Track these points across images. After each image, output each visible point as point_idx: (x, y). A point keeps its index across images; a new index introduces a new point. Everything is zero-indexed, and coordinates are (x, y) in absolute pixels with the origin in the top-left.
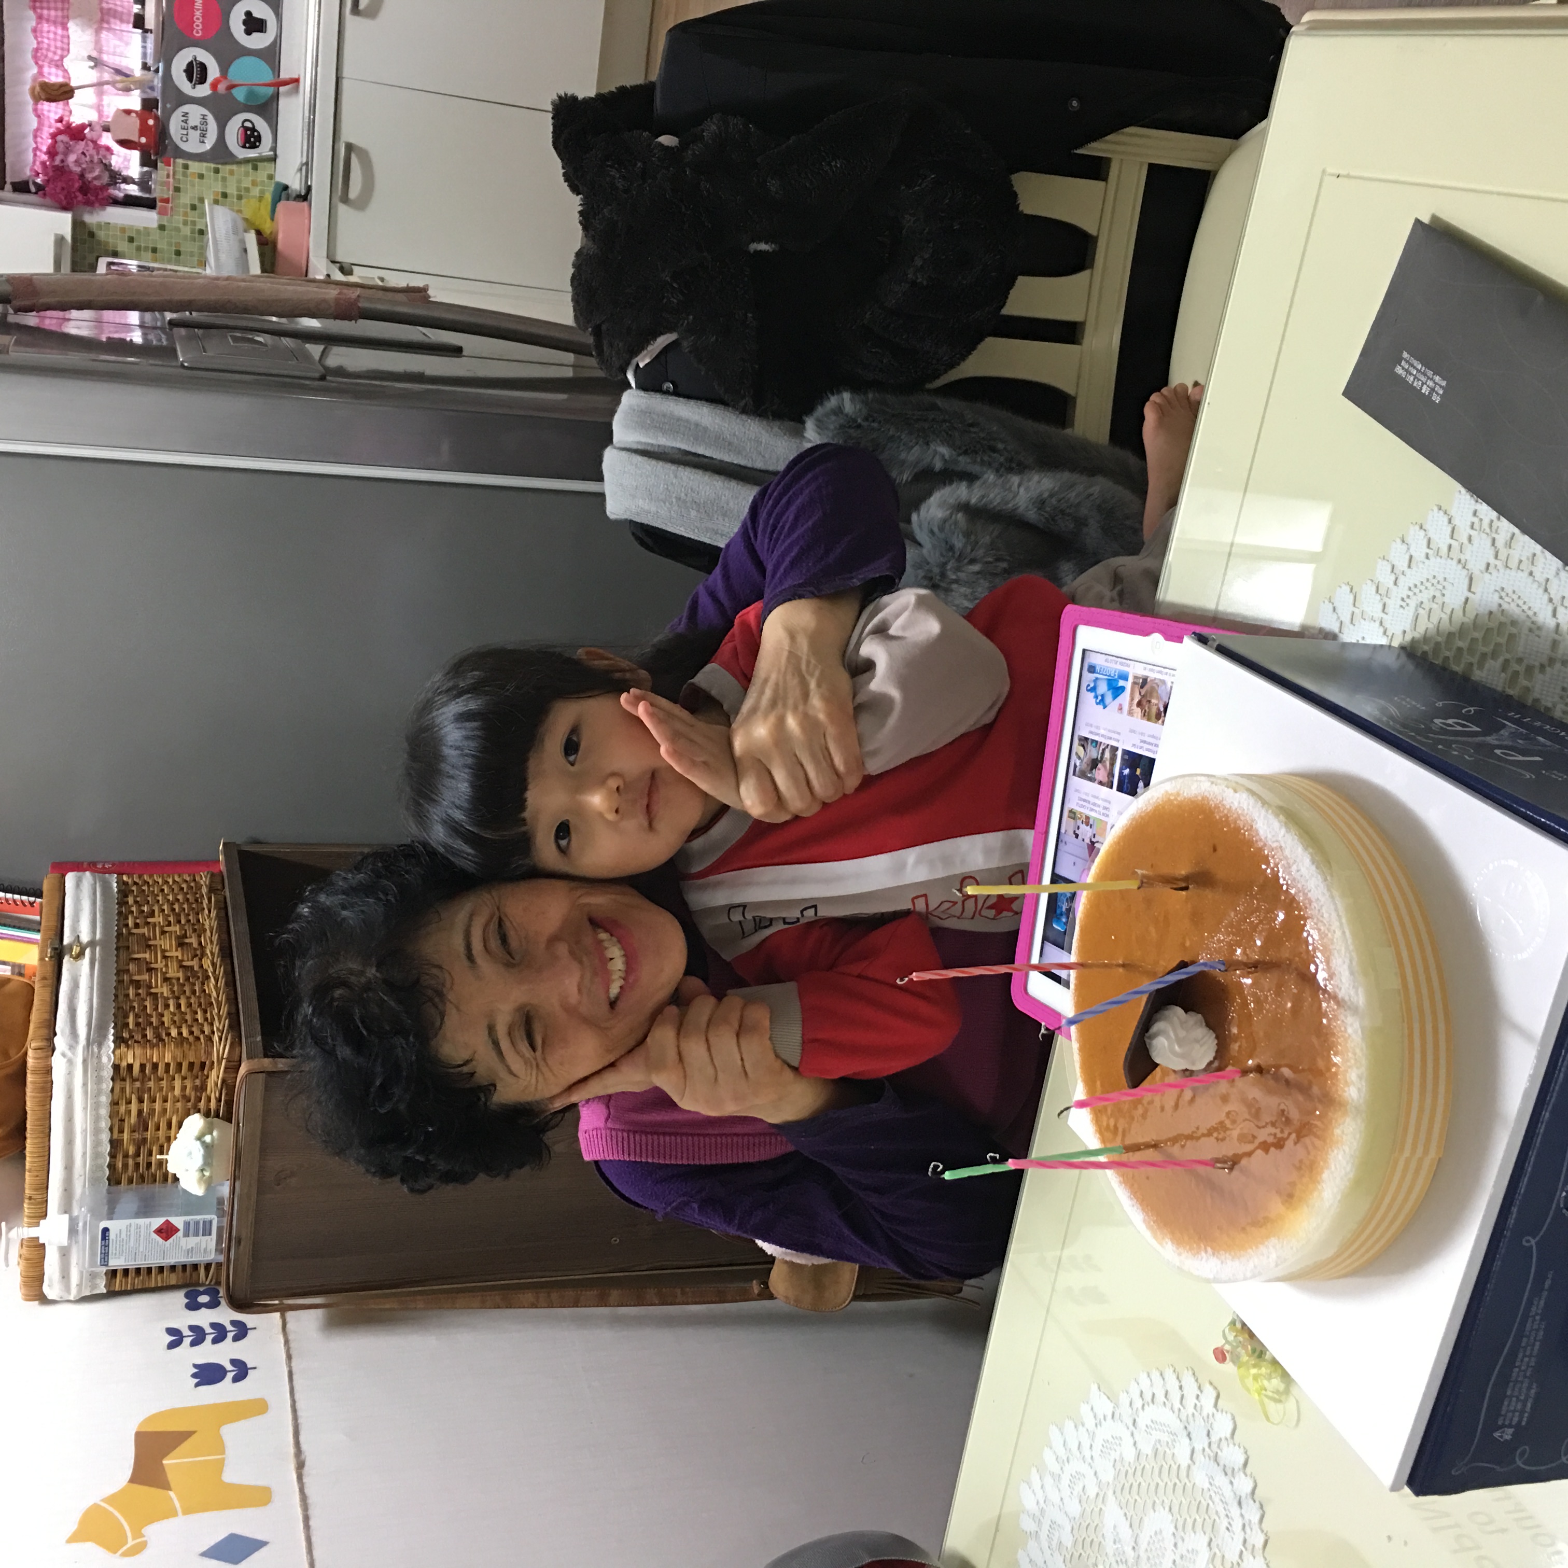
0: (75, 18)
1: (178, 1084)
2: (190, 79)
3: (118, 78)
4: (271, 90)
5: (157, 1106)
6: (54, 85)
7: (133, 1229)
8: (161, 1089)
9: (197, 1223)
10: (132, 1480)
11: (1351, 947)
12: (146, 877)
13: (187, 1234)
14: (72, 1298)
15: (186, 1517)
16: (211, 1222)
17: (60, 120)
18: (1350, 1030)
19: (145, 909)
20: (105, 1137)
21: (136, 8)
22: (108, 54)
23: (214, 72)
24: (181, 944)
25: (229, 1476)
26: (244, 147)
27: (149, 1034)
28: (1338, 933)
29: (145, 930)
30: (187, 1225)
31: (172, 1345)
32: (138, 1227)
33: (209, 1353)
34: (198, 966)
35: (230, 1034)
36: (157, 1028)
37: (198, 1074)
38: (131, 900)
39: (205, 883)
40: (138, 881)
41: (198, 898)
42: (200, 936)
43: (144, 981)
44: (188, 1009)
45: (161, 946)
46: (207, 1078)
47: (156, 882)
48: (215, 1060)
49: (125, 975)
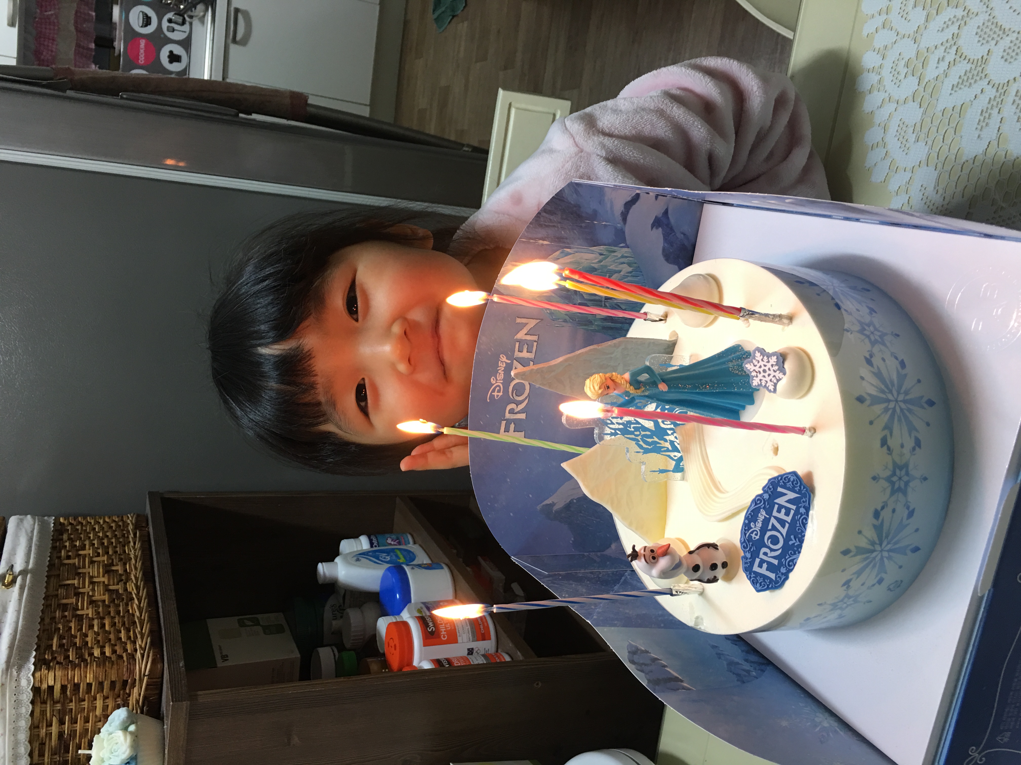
8: (82, 709)
12: (80, 519)
19: (78, 544)
24: (108, 571)
29: (75, 561)
34: (123, 589)
35: (151, 651)
36: (80, 648)
37: (120, 693)
38: (65, 537)
39: (131, 521)
40: (73, 522)
41: (125, 534)
42: (125, 564)
43: (71, 604)
44: (112, 629)
45: (89, 573)
46: (129, 696)
47: (88, 522)
48: (137, 678)
49: (53, 600)
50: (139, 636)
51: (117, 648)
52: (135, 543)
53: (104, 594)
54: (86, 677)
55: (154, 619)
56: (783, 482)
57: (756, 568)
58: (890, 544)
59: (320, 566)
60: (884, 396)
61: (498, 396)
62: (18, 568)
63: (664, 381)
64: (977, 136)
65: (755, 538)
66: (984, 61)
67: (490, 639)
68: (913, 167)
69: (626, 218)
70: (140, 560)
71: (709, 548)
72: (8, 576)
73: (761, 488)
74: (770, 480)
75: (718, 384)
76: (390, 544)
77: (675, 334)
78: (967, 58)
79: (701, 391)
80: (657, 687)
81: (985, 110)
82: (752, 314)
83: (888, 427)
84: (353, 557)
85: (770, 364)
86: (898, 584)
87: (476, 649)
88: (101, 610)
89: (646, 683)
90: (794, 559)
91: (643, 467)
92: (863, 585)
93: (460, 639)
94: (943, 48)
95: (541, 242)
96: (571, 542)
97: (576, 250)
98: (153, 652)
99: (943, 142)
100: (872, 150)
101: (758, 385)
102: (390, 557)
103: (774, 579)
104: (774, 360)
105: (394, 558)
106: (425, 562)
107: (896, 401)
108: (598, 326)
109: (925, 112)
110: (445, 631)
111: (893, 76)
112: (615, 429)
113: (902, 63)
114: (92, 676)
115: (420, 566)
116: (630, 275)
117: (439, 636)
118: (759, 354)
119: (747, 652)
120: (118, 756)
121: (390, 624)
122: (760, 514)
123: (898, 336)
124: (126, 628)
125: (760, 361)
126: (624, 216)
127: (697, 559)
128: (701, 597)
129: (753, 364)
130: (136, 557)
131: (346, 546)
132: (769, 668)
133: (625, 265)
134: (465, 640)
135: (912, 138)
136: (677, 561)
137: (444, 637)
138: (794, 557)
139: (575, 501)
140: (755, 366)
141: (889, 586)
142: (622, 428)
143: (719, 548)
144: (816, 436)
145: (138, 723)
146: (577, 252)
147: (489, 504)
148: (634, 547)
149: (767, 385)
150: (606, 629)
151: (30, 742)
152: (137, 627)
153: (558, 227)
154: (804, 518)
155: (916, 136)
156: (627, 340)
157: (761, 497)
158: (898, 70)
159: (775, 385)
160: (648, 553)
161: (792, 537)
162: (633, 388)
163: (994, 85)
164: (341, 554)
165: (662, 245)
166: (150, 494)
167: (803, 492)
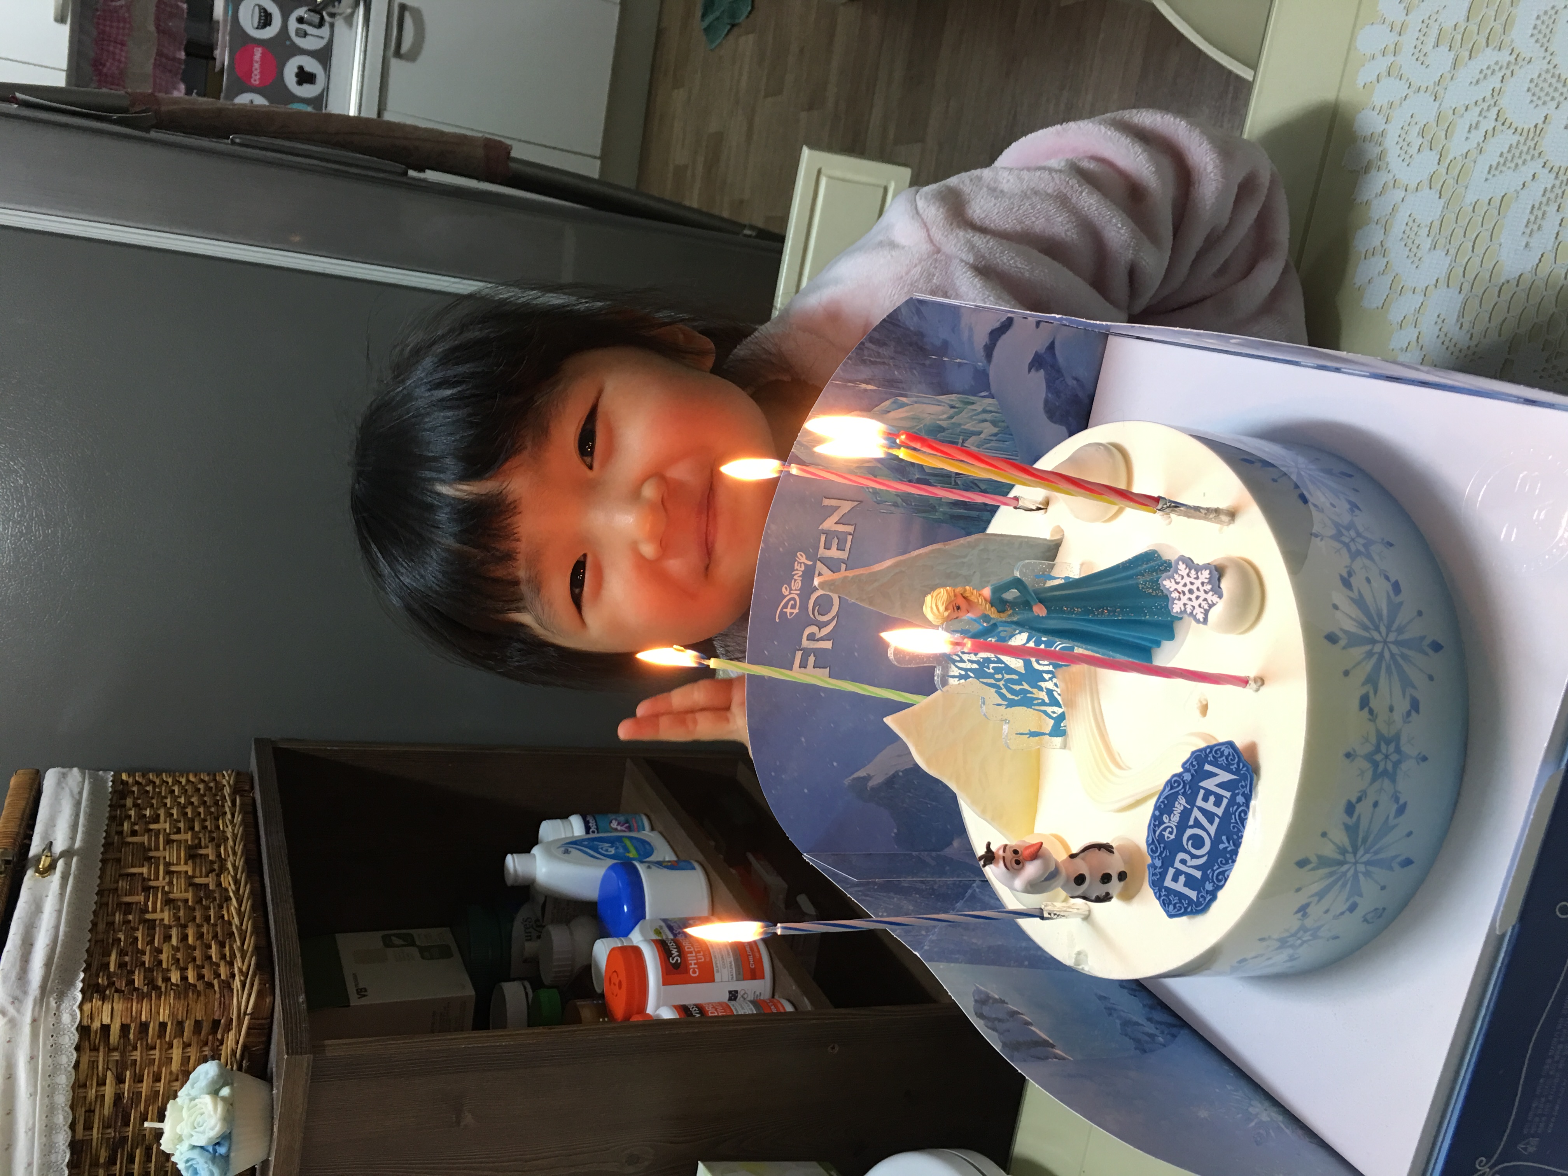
1: (176, 1052)
5: (144, 1085)
8: (150, 1062)
12: (151, 777)
19: (148, 813)
24: (193, 855)
27: (138, 980)
29: (145, 839)
34: (214, 882)
35: (257, 977)
36: (151, 970)
37: (208, 1039)
38: (129, 802)
39: (229, 783)
40: (140, 780)
41: (218, 801)
42: (219, 846)
43: (137, 903)
44: (198, 943)
45: (165, 858)
46: (222, 1044)
47: (164, 781)
48: (235, 1017)
49: (111, 896)
50: (238, 955)
51: (205, 971)
52: (233, 816)
53: (186, 891)
54: (159, 1013)
55: (262, 929)
56: (1213, 756)
57: (1168, 883)
58: (1368, 853)
59: (509, 858)
60: (1367, 635)
61: (791, 614)
62: (59, 846)
63: (1041, 601)
64: (1524, 244)
65: (1168, 838)
66: (1538, 132)
67: (763, 977)
68: (1427, 288)
69: (992, 354)
70: (241, 840)
71: (1099, 850)
72: (43, 858)
73: (1181, 764)
74: (1193, 753)
75: (1122, 608)
76: (616, 830)
77: (1059, 530)
78: (1514, 126)
79: (1096, 618)
80: (1016, 1053)
81: (1537, 206)
82: (1175, 506)
83: (1372, 680)
84: (558, 848)
85: (1200, 581)
86: (1379, 913)
87: (742, 992)
89: (1000, 1047)
90: (1226, 871)
91: (1006, 727)
92: (1327, 912)
93: (717, 977)
94: (1478, 110)
95: (863, 386)
96: (893, 835)
97: (915, 399)
98: (260, 980)
99: (1473, 251)
100: (1365, 258)
101: (1181, 611)
102: (615, 849)
103: (1195, 899)
104: (1205, 574)
105: (621, 850)
106: (667, 859)
107: (1385, 642)
108: (944, 513)
109: (1447, 206)
110: (695, 964)
111: (1401, 148)
112: (966, 670)
113: (1416, 130)
114: (167, 1012)
115: (660, 864)
116: (994, 438)
117: (686, 971)
118: (1184, 566)
119: (1152, 1007)
120: (203, 1132)
121: (613, 950)
122: (1177, 803)
123: (1391, 545)
124: (220, 942)
125: (1185, 576)
126: (989, 351)
127: (1082, 867)
128: (1085, 923)
129: (1175, 580)
130: (235, 836)
131: (549, 830)
132: (1184, 1033)
133: (987, 424)
134: (725, 978)
135: (1427, 243)
136: (1052, 868)
137: (694, 972)
138: (1226, 867)
139: (901, 774)
140: (1177, 583)
141: (1366, 914)
142: (976, 669)
143: (1114, 850)
144: (1263, 689)
145: (235, 1085)
146: (916, 402)
147: (773, 774)
148: (989, 844)
149: (1194, 613)
150: (942, 966)
151: (72, 1107)
152: (235, 941)
153: (889, 365)
154: (1242, 811)
155: (1433, 241)
156: (987, 537)
157: (1179, 777)
158: (1408, 140)
159: (1206, 613)
160: (1009, 854)
161: (1224, 838)
162: (996, 612)
163: (1552, 169)
164: (541, 842)
165: (1044, 396)
166: (257, 741)
167: (1242, 772)
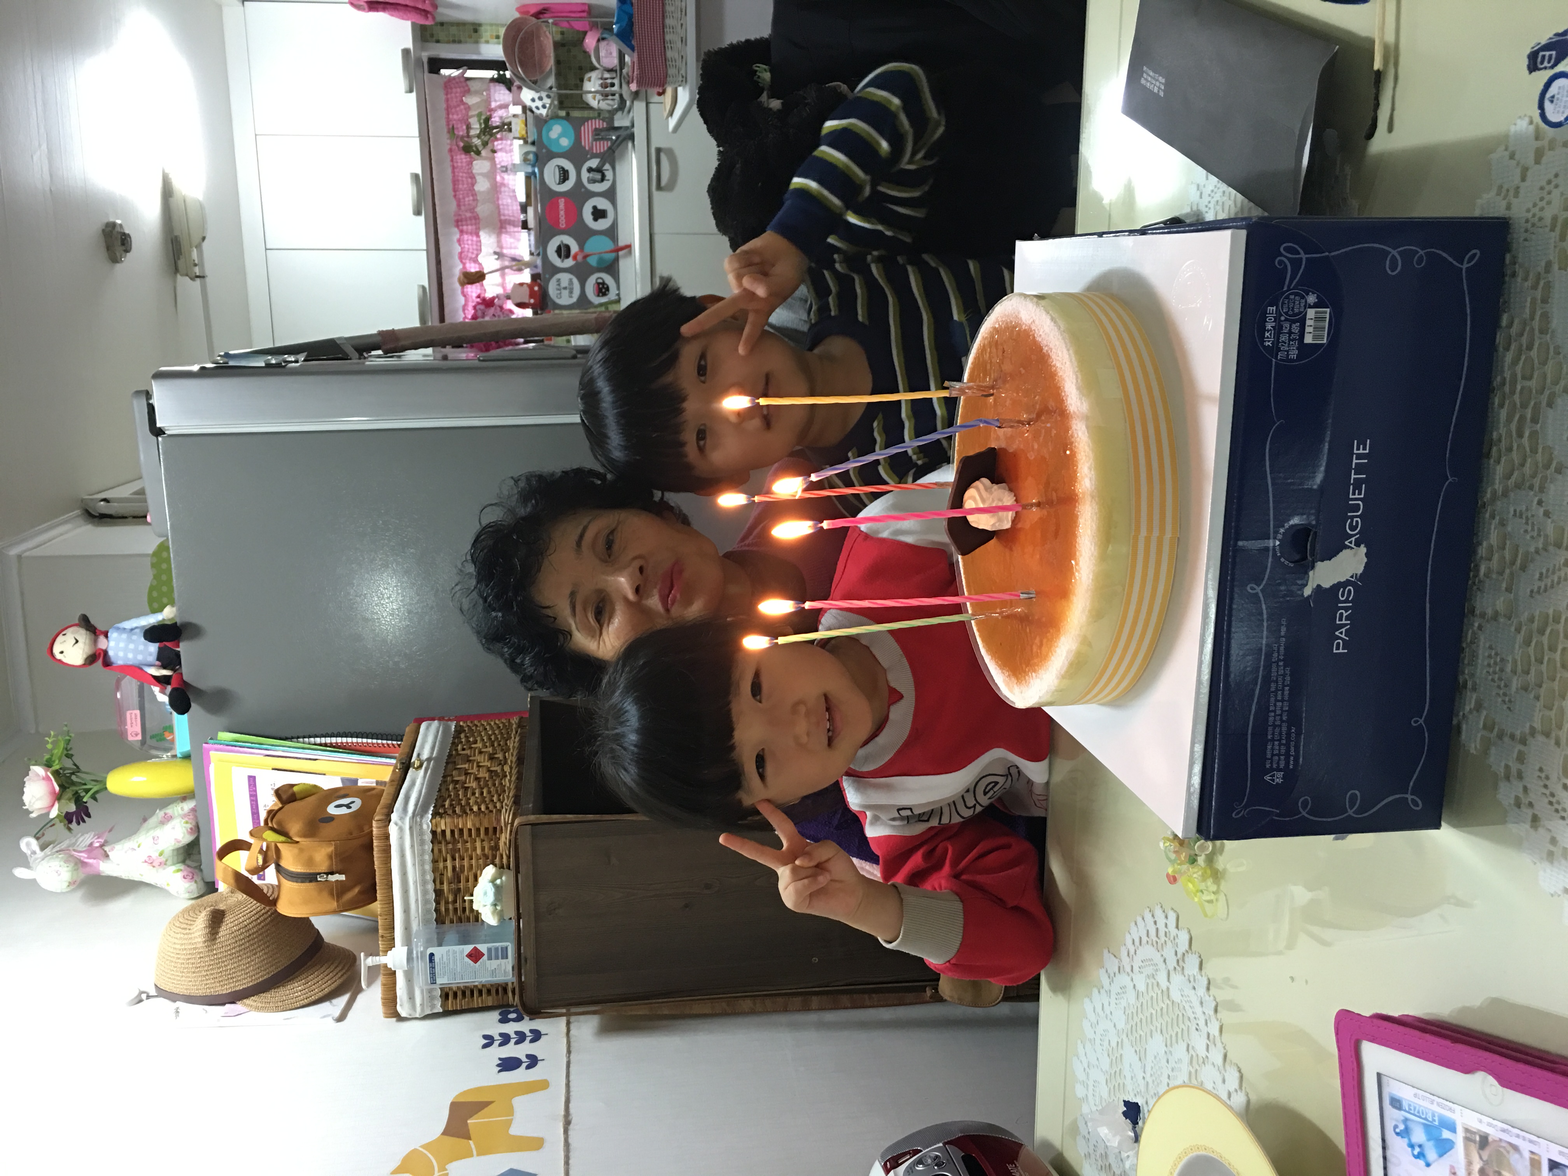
0: (484, 228)
1: (478, 844)
2: (560, 256)
3: (514, 263)
4: (613, 255)
5: (466, 863)
6: (472, 273)
7: (451, 953)
8: (467, 850)
9: (497, 949)
10: (446, 1133)
11: (1077, 369)
12: (476, 722)
13: (490, 958)
14: (417, 1016)
15: (483, 1158)
16: (507, 948)
17: (478, 297)
18: (1080, 434)
19: (471, 739)
20: (430, 887)
21: (522, 217)
22: (507, 248)
23: (574, 248)
24: (492, 758)
25: (514, 1130)
26: (598, 296)
27: (458, 810)
28: (1068, 363)
29: (468, 752)
30: (489, 950)
31: (485, 1046)
32: (455, 952)
33: (511, 1051)
34: (500, 770)
35: (513, 807)
36: (465, 806)
38: (462, 736)
39: (515, 723)
40: (470, 724)
41: (508, 731)
42: (505, 753)
43: (461, 780)
44: (488, 794)
45: (477, 760)
46: (499, 840)
47: (482, 724)
48: (503, 825)
49: (449, 777)
50: (506, 798)
51: (490, 806)
52: (515, 738)
53: (486, 773)
55: (519, 787)
62: (426, 756)
70: (517, 749)
72: (417, 763)
88: (482, 783)
124: (499, 794)
151: (433, 872)
152: (506, 793)
